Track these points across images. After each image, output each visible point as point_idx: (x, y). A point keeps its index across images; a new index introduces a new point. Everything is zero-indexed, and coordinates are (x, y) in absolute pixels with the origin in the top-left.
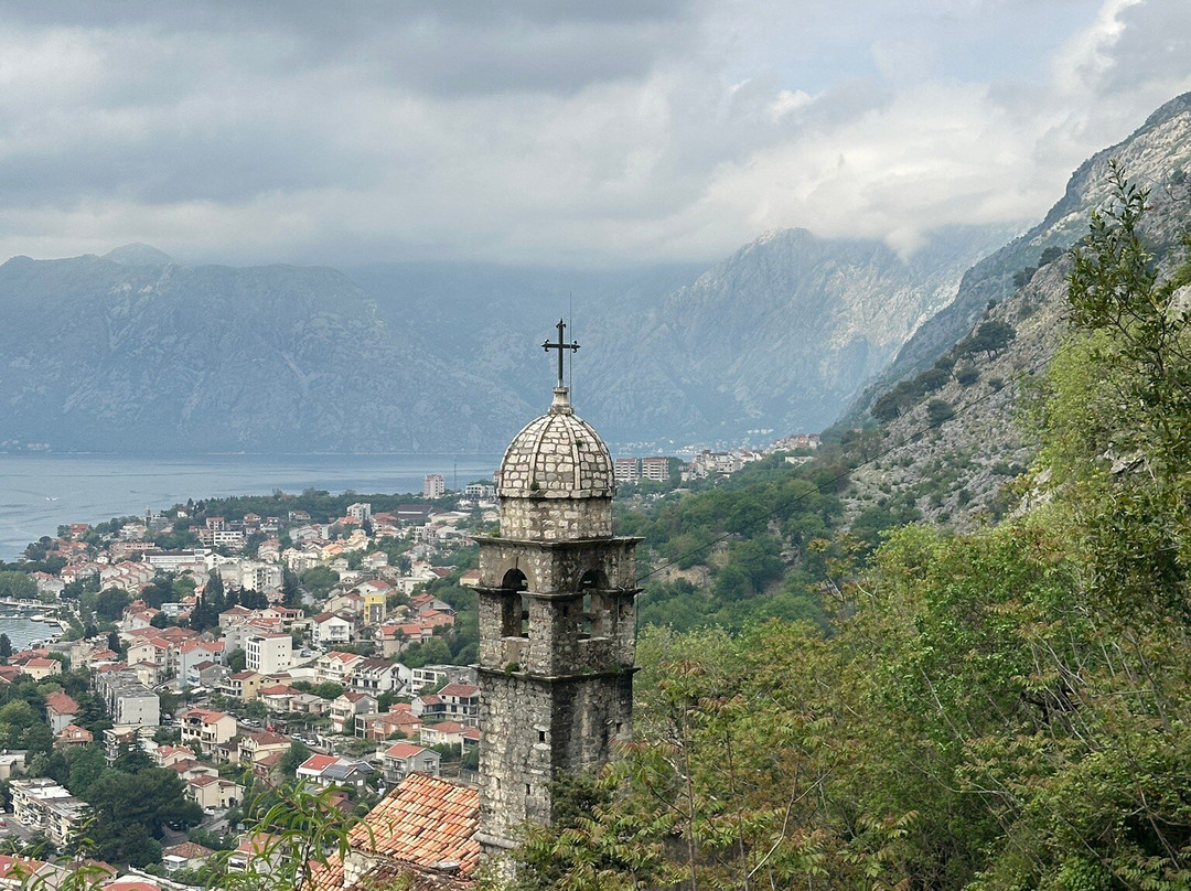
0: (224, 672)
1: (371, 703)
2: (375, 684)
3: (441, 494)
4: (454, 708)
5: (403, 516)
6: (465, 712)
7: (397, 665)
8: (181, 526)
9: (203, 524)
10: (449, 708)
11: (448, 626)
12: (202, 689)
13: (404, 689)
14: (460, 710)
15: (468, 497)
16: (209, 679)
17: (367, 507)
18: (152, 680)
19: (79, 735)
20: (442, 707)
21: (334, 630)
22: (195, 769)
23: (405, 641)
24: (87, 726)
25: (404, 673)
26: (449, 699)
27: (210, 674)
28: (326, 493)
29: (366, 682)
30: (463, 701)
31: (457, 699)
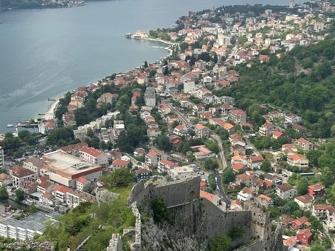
0: (176, 90)
1: (203, 108)
2: (208, 100)
3: (294, 7)
4: (224, 111)
5: (281, 14)
6: (226, 113)
7: (214, 96)
8: (218, 15)
9: (224, 15)
10: (222, 111)
11: (236, 82)
12: (170, 95)
13: (215, 102)
14: (225, 112)
15: (301, 8)
16: (172, 92)
17: (271, 11)
18: (162, 89)
19: (135, 107)
20: (221, 110)
21: (207, 79)
22: (152, 125)
23: (221, 87)
24: (138, 105)
25: (216, 98)
26: (222, 109)
27: (172, 91)
28: (261, 5)
29: (206, 99)
30: (226, 110)
31: (224, 109)
